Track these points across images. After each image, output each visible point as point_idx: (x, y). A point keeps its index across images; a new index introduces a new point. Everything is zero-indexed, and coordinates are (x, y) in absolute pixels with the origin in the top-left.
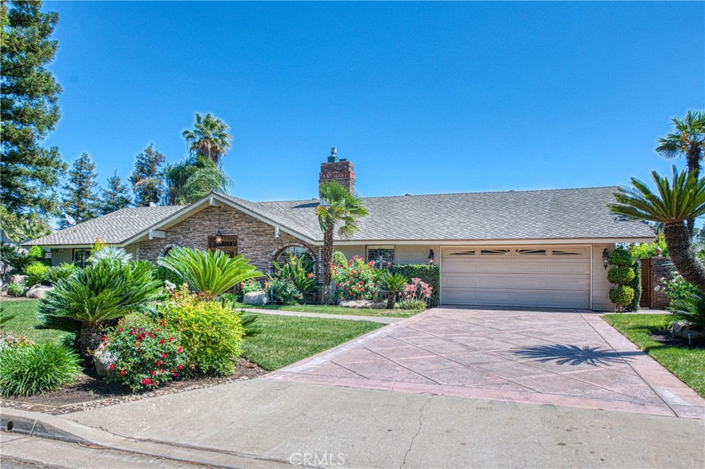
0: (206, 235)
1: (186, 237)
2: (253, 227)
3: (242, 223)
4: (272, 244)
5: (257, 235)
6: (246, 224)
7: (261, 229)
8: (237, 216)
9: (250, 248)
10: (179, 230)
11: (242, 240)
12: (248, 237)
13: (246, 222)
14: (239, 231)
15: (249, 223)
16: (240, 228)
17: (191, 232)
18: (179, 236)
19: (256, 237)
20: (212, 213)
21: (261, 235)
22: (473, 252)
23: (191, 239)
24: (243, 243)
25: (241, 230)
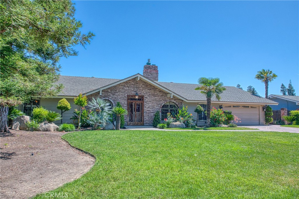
0: (126, 94)
1: (114, 95)
2: (152, 92)
3: (146, 90)
4: (161, 101)
5: (154, 96)
6: (148, 90)
7: (156, 93)
8: (143, 86)
9: (150, 102)
10: (109, 91)
11: (146, 98)
12: (149, 97)
13: (148, 89)
14: (144, 94)
15: (149, 90)
16: (145, 92)
17: (117, 92)
18: (110, 94)
19: (153, 97)
20: (130, 83)
21: (156, 96)
22: (230, 106)
23: (117, 96)
24: (147, 99)
25: (145, 93)
